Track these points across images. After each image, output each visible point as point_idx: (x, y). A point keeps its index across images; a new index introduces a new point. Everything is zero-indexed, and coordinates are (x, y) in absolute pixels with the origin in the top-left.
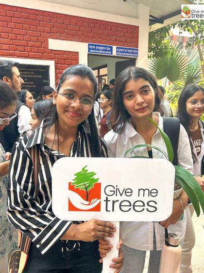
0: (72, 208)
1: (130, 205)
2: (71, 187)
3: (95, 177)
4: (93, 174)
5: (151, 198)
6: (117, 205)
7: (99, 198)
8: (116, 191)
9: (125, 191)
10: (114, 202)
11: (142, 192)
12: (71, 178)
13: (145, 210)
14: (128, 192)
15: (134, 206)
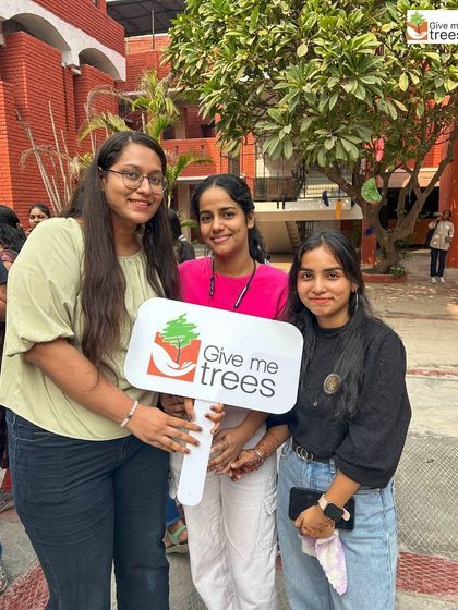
0: (153, 370)
1: (237, 381)
2: (158, 340)
3: (195, 331)
4: (193, 326)
5: (267, 375)
6: (218, 376)
7: (195, 361)
8: (220, 356)
9: (233, 358)
10: (214, 372)
11: (255, 363)
12: (161, 327)
13: (258, 391)
14: (235, 359)
15: (242, 382)
